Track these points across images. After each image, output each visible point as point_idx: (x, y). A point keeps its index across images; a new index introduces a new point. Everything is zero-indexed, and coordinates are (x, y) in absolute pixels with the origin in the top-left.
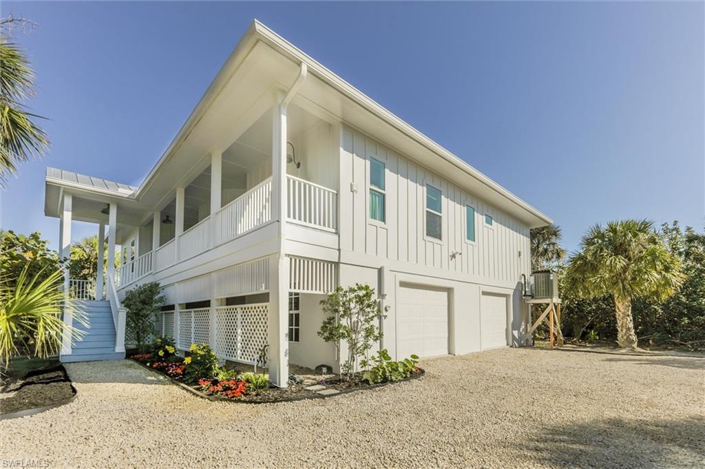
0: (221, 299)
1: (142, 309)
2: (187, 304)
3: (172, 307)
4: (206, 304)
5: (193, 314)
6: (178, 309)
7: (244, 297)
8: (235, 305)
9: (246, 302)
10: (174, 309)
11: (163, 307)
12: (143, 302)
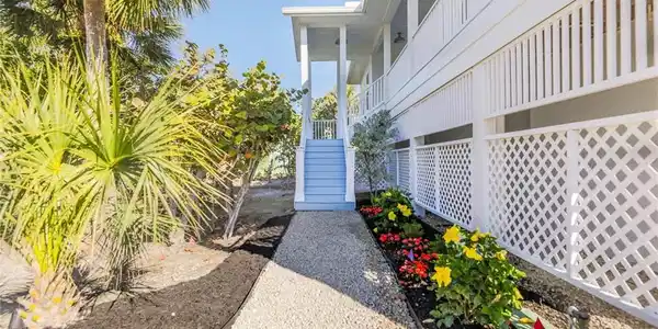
0: (497, 118)
1: (372, 147)
2: (425, 136)
3: (406, 144)
4: (465, 131)
5: (437, 152)
6: (414, 146)
7: (527, 113)
8: (553, 124)
9: (532, 124)
10: (408, 146)
11: (396, 144)
12: (374, 138)
